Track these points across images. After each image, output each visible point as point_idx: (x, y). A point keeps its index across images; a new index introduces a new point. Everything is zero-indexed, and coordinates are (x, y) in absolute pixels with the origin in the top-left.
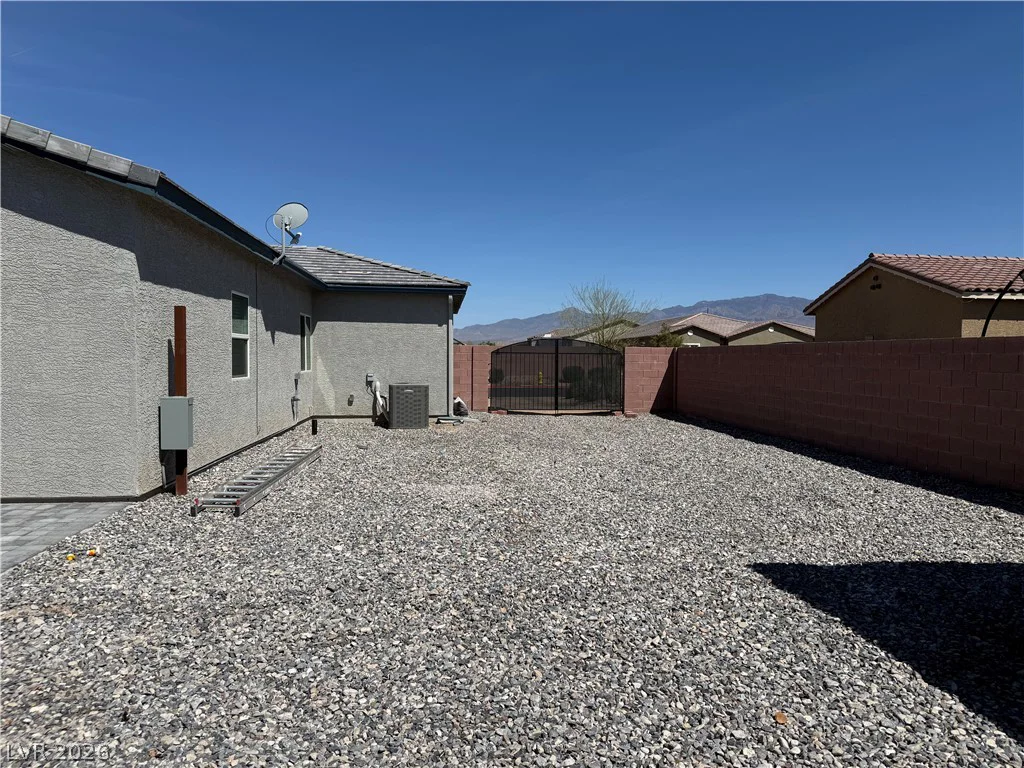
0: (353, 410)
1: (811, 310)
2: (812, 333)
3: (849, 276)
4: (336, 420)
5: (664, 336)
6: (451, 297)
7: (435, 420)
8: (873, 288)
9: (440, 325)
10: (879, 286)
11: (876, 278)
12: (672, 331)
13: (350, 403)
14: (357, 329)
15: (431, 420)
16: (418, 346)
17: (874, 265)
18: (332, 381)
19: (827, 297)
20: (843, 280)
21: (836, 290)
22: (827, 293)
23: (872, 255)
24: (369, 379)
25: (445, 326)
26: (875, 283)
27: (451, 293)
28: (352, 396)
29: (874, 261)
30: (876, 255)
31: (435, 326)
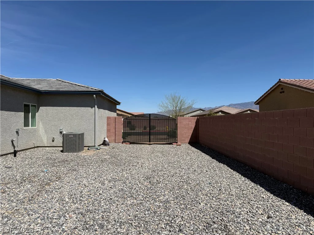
0: (54, 144)
1: (257, 103)
2: (258, 111)
3: (271, 88)
4: (47, 148)
5: (210, 114)
6: (95, 96)
7: (87, 148)
8: (281, 93)
9: (92, 108)
10: (283, 92)
11: (282, 89)
12: (214, 112)
13: (53, 141)
14: (56, 110)
15: (85, 148)
16: (81, 117)
17: (281, 84)
18: (46, 131)
19: (263, 97)
20: (269, 90)
21: (266, 95)
22: (263, 96)
23: (280, 80)
24: (61, 131)
25: (94, 108)
26: (281, 91)
27: (94, 94)
28: (53, 138)
29: (281, 82)
30: (282, 79)
31: (90, 108)
